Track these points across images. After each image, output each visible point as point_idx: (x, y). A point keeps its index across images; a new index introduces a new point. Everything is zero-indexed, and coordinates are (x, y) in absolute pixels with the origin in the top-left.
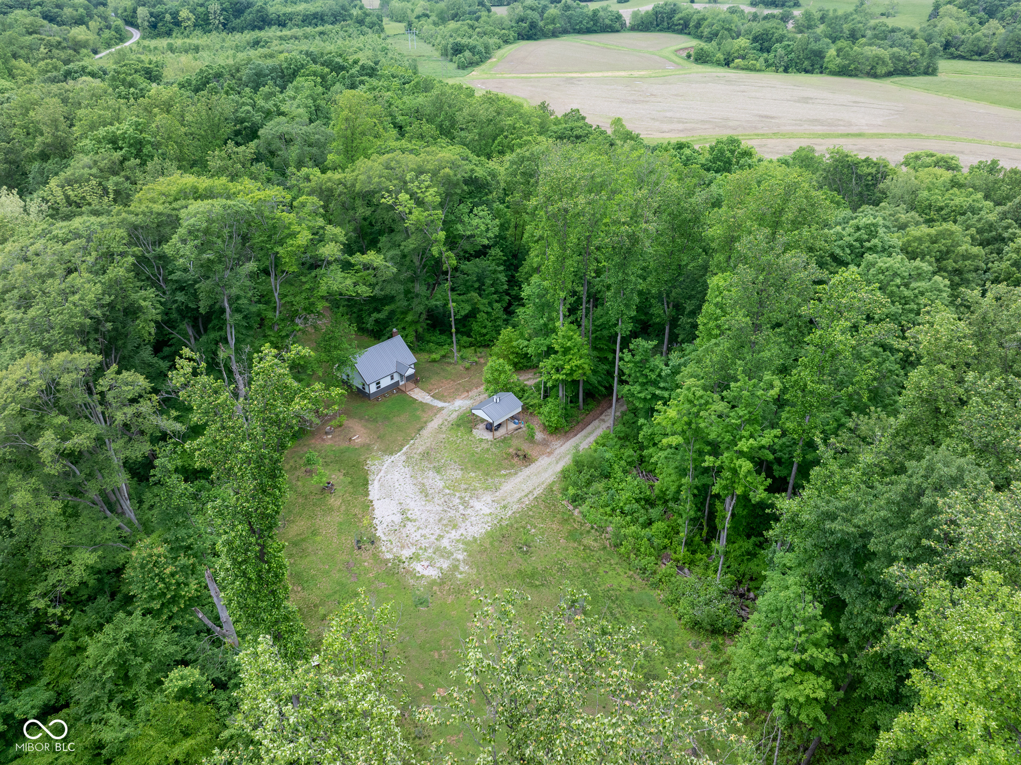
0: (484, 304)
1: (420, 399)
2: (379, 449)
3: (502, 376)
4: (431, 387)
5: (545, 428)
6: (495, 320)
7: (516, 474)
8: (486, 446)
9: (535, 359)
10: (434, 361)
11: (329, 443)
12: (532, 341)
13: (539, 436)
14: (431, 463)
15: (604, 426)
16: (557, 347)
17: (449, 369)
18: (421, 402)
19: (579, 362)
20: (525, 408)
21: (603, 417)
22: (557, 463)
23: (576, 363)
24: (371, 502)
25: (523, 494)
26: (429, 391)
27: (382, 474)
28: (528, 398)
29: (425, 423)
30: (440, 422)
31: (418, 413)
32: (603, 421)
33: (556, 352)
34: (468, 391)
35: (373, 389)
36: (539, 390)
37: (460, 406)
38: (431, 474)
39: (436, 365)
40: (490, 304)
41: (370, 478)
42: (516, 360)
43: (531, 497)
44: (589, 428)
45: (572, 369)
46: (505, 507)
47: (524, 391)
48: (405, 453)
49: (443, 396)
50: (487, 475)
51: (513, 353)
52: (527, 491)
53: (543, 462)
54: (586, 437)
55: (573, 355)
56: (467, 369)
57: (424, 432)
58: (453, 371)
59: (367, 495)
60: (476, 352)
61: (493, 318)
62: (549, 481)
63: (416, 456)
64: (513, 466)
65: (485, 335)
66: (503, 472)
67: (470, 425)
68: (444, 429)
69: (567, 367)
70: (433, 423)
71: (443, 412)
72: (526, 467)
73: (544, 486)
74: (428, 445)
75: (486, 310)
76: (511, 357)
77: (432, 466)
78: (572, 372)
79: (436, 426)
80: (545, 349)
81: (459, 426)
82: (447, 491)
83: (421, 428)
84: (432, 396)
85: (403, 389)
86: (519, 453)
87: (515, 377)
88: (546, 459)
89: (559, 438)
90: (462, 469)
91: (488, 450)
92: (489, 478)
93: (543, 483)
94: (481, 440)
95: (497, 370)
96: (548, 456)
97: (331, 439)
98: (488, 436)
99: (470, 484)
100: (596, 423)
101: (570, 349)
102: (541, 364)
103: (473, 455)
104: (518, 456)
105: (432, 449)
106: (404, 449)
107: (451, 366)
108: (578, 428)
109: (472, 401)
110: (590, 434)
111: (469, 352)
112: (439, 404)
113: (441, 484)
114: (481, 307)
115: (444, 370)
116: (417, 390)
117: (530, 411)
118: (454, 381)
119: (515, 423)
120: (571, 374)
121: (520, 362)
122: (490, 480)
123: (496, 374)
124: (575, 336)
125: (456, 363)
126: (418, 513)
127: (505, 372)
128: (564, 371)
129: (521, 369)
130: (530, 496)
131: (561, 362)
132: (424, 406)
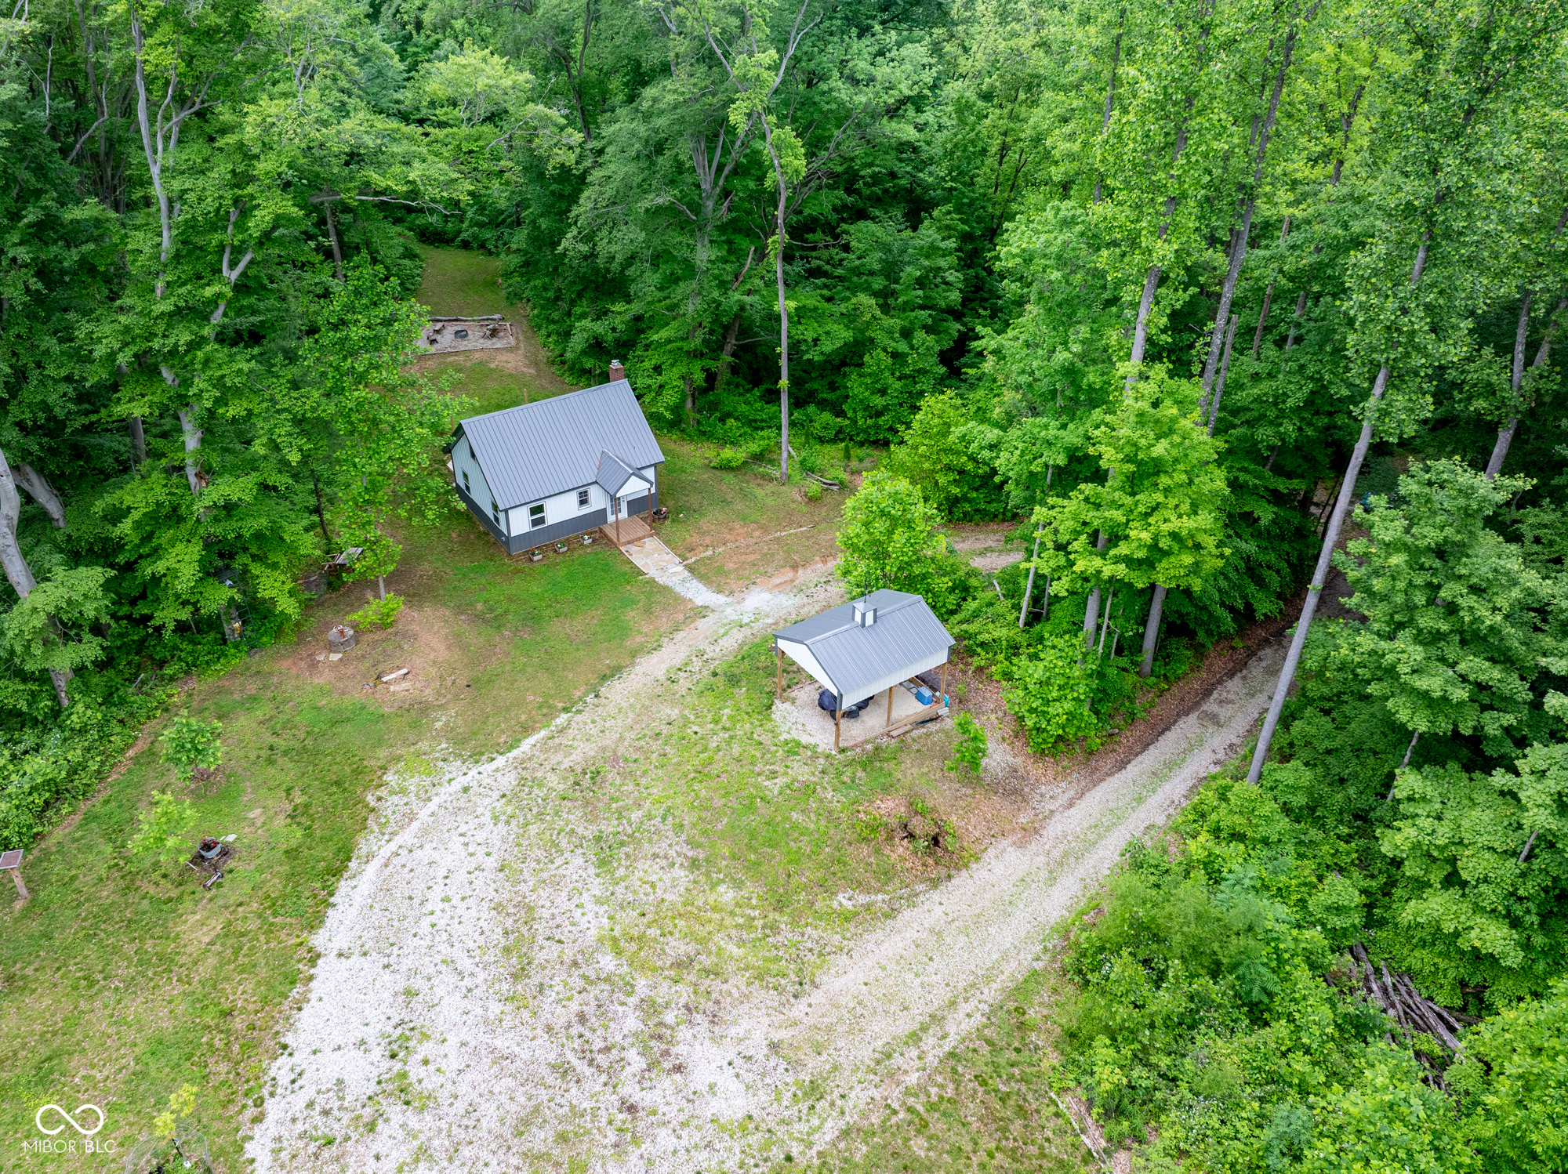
0: (890, 332)
1: (652, 572)
2: (449, 731)
3: (900, 537)
4: (695, 539)
5: (1020, 732)
6: (912, 378)
7: (891, 914)
8: (801, 772)
9: (1015, 493)
10: (726, 467)
11: (323, 679)
12: (1014, 432)
13: (999, 756)
14: (591, 817)
15: (1219, 740)
16: (1109, 457)
17: (760, 493)
18: (652, 582)
19: (1187, 524)
20: (962, 651)
21: (1210, 706)
22: (1052, 880)
23: (1175, 524)
24: (314, 958)
25: (905, 1025)
26: (683, 552)
27: (406, 837)
28: (976, 615)
29: (634, 654)
30: (678, 661)
31: (631, 615)
32: (1214, 719)
33: (1099, 476)
34: (795, 567)
35: (519, 523)
36: (1013, 593)
37: (758, 614)
38: (576, 866)
39: (729, 478)
40: (906, 334)
41: (364, 844)
42: (956, 491)
43: (933, 1049)
44: (1169, 742)
45: (1154, 547)
46: (814, 1090)
47: (963, 590)
48: (522, 763)
49: (721, 572)
50: (780, 906)
51: (949, 468)
52: (919, 1012)
53: (999, 868)
54: (1158, 776)
55: (1167, 491)
56: (812, 500)
57: (617, 691)
58: (770, 501)
59: (315, 922)
60: (848, 456)
61: (907, 371)
62: (1013, 971)
63: (553, 780)
64: (887, 875)
65: (879, 414)
66: (843, 901)
67: (768, 684)
68: (684, 682)
69: (1140, 535)
70: (656, 657)
71: (702, 624)
72: (935, 883)
73: (991, 993)
74: (609, 740)
75: (892, 346)
76: (942, 480)
77: (590, 832)
78: (1156, 552)
79: (661, 675)
80: (1061, 460)
81: (733, 680)
82: (607, 962)
83: (616, 671)
84: (690, 569)
85: (612, 534)
86: (918, 825)
87: (942, 542)
88: (1012, 855)
89: (1065, 774)
90: (694, 864)
91: (808, 790)
92: (783, 919)
93: (989, 979)
94: (794, 748)
95: (883, 513)
96: (1021, 845)
97: (334, 667)
98: (818, 733)
99: (703, 941)
100: (1188, 725)
101: (1157, 468)
102: (1039, 513)
103: (750, 808)
104: (911, 836)
105: (615, 759)
106: (526, 745)
107: (770, 487)
108: (1129, 737)
109: (800, 599)
110: (1171, 765)
111: (829, 456)
112: (699, 593)
113: (592, 922)
114: (880, 337)
115: (744, 495)
116: (652, 544)
117: (976, 661)
118: (765, 530)
119: (919, 697)
120: (1148, 564)
121: (965, 498)
122: (786, 935)
123: (880, 526)
124: (1186, 423)
125: (786, 479)
126: (453, 1063)
127: (909, 525)
128: (1123, 549)
129: (967, 517)
130: (929, 1041)
131: (1118, 516)
132: (657, 595)
